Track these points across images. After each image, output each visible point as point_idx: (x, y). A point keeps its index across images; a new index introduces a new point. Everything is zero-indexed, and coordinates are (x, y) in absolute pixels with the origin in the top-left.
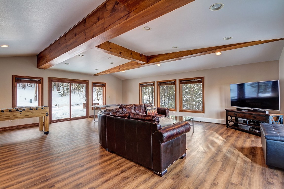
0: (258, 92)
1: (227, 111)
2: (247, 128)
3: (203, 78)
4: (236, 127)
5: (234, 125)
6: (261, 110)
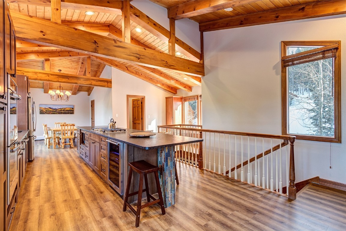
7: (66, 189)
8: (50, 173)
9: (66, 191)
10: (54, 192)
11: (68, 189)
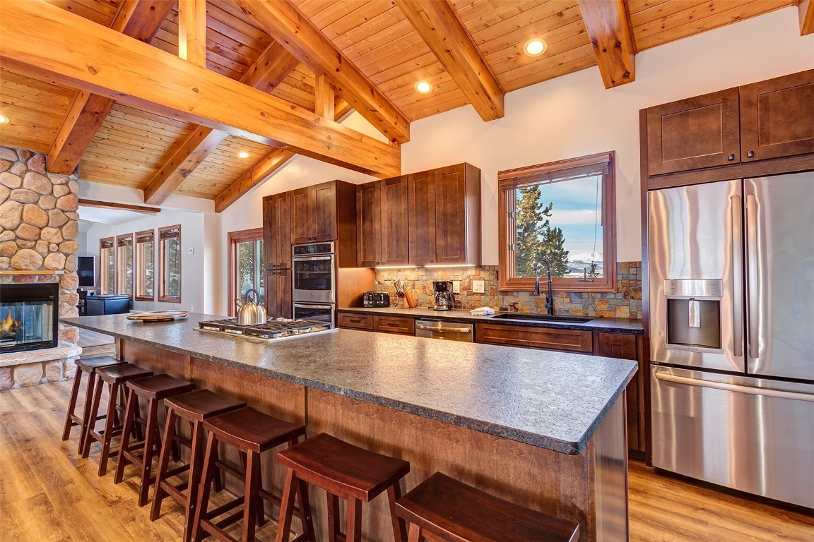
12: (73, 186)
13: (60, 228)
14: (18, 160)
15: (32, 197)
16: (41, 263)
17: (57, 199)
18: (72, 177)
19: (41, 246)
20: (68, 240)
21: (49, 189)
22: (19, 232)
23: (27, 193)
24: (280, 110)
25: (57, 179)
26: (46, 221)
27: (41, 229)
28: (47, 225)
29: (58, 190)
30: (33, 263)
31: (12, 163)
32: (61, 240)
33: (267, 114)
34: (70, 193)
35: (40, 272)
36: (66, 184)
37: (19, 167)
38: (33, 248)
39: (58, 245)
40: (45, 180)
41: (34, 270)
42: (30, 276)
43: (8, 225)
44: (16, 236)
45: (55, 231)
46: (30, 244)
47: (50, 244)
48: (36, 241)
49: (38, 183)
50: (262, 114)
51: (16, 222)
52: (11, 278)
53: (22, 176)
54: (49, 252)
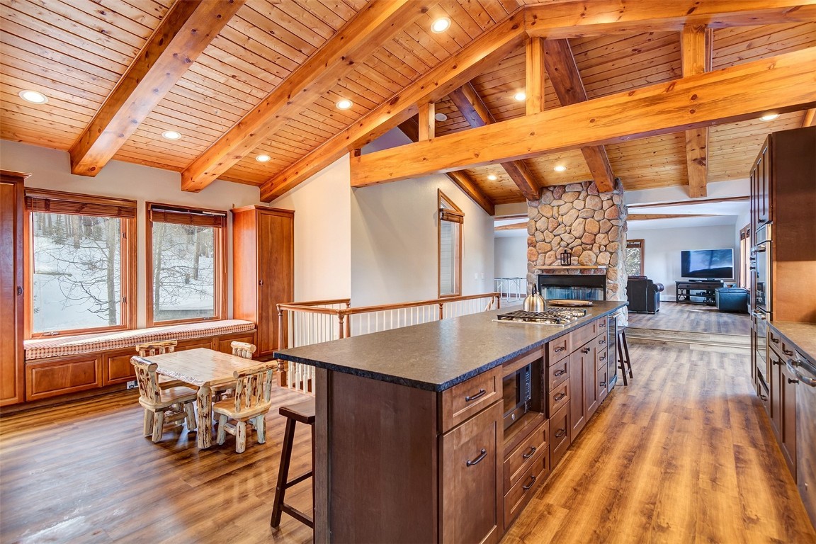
0: (711, 263)
1: (678, 283)
2: (702, 299)
3: (642, 241)
4: (687, 301)
5: (686, 299)
6: (716, 279)
7: (675, 433)
8: (704, 513)
9: (679, 431)
10: (701, 439)
11: (671, 433)
12: (616, 200)
13: (607, 233)
14: (583, 190)
15: (590, 214)
16: (595, 260)
17: (605, 211)
18: (615, 192)
19: (596, 249)
20: (613, 242)
21: (600, 205)
22: (583, 240)
23: (587, 211)
24: (613, 106)
25: (604, 197)
26: (598, 229)
27: (595, 235)
28: (599, 233)
29: (606, 205)
30: (590, 260)
31: (580, 192)
32: (607, 242)
33: (597, 118)
34: (613, 205)
35: (595, 267)
36: (611, 199)
37: (583, 194)
38: (591, 249)
39: (605, 246)
40: (597, 199)
41: (591, 266)
42: (589, 269)
43: (577, 236)
44: (582, 242)
45: (603, 235)
46: (589, 247)
47: (600, 245)
48: (592, 244)
49: (594, 203)
50: (592, 121)
51: (581, 233)
52: (579, 271)
53: (584, 200)
54: (600, 252)
